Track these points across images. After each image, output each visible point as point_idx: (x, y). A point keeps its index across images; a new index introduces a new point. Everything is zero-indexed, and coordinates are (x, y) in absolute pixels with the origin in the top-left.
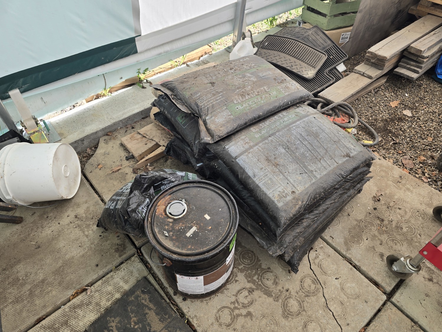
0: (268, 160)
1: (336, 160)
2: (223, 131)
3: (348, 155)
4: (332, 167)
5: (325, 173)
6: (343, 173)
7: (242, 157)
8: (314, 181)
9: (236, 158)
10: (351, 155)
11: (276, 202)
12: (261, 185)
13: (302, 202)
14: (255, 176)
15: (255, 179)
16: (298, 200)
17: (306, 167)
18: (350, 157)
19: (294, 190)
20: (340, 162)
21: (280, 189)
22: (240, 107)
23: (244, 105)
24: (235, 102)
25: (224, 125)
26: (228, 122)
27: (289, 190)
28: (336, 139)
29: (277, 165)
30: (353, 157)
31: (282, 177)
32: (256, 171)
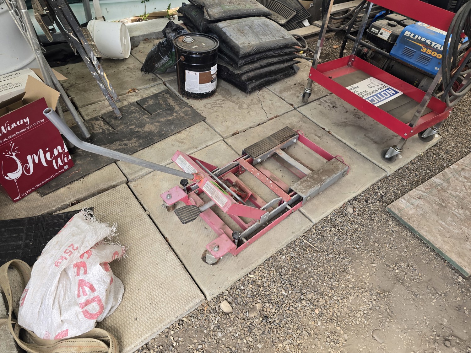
0: (239, 30)
1: (276, 38)
2: (217, 16)
3: (283, 37)
4: (273, 40)
5: (268, 40)
6: (278, 43)
7: (225, 28)
8: (261, 42)
9: (222, 28)
10: (285, 38)
11: (239, 45)
12: (233, 39)
13: (253, 48)
14: (230, 36)
15: (230, 37)
16: (251, 46)
17: (258, 36)
18: (284, 38)
19: (249, 42)
20: (278, 39)
21: (243, 41)
22: (227, 7)
23: (230, 7)
24: (225, 4)
25: (217, 13)
26: (220, 13)
27: (247, 42)
28: (278, 30)
29: (243, 33)
30: (286, 39)
31: (244, 37)
32: (232, 34)
